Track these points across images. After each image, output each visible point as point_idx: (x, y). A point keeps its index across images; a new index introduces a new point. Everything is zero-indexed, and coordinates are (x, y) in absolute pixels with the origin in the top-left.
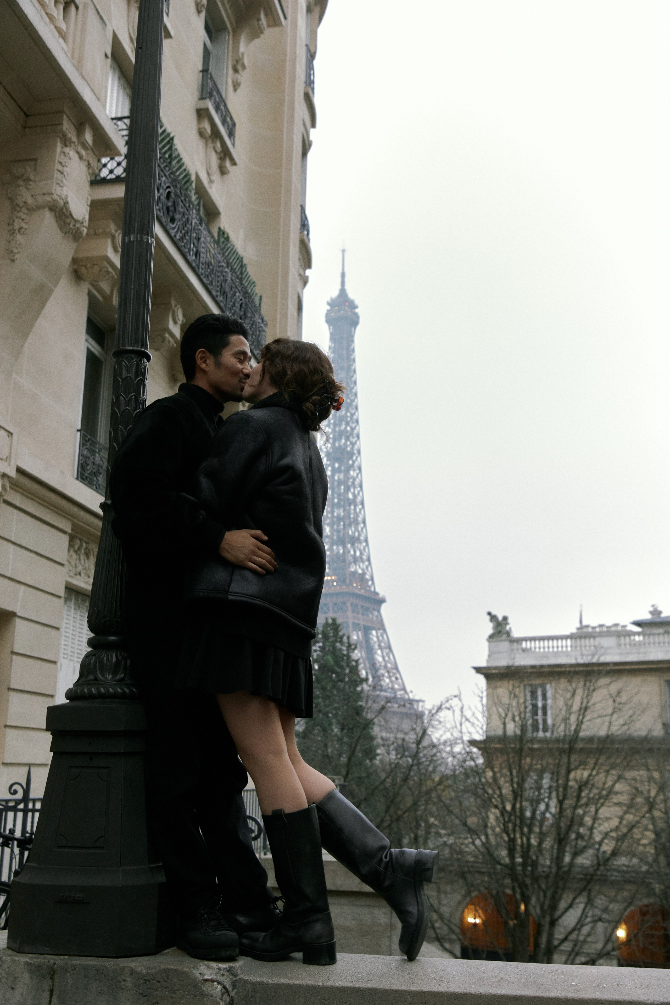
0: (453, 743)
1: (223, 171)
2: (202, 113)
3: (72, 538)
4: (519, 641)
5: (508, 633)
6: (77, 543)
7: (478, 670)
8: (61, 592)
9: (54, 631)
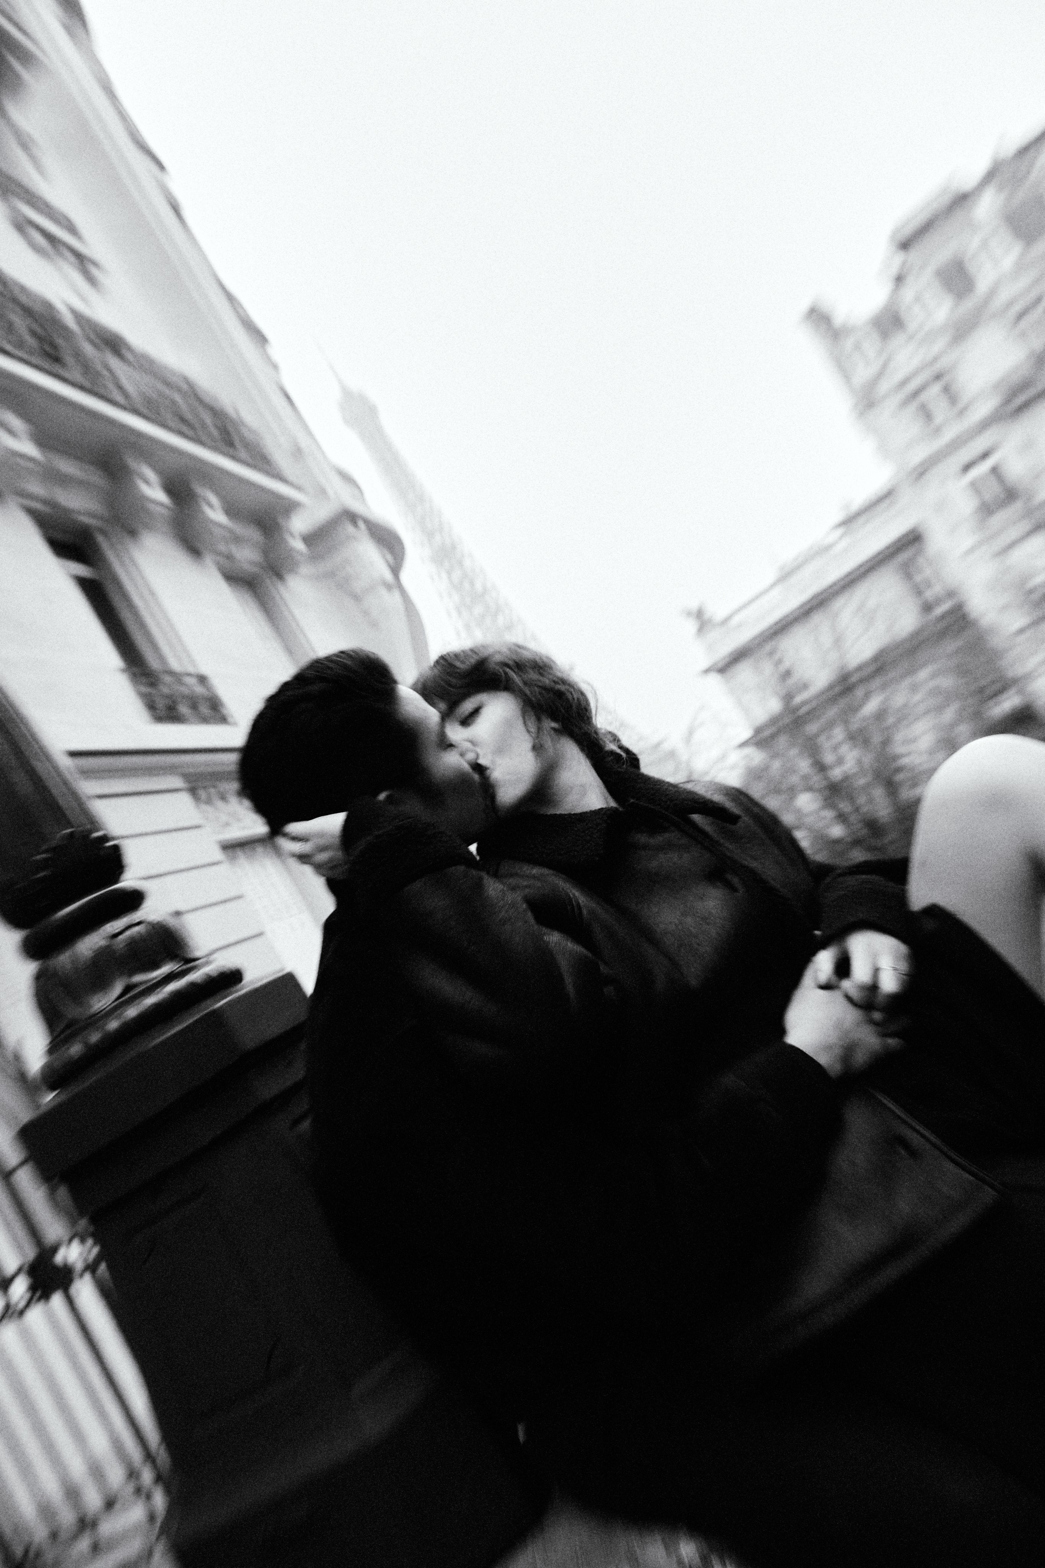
0: (723, 757)
1: (92, 280)
2: (22, 226)
3: (193, 791)
4: (725, 621)
5: (710, 621)
6: (202, 794)
7: (707, 671)
8: (218, 854)
9: (241, 901)
